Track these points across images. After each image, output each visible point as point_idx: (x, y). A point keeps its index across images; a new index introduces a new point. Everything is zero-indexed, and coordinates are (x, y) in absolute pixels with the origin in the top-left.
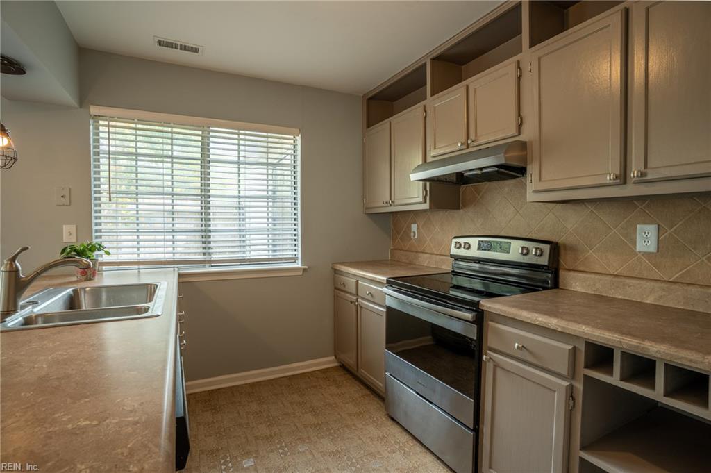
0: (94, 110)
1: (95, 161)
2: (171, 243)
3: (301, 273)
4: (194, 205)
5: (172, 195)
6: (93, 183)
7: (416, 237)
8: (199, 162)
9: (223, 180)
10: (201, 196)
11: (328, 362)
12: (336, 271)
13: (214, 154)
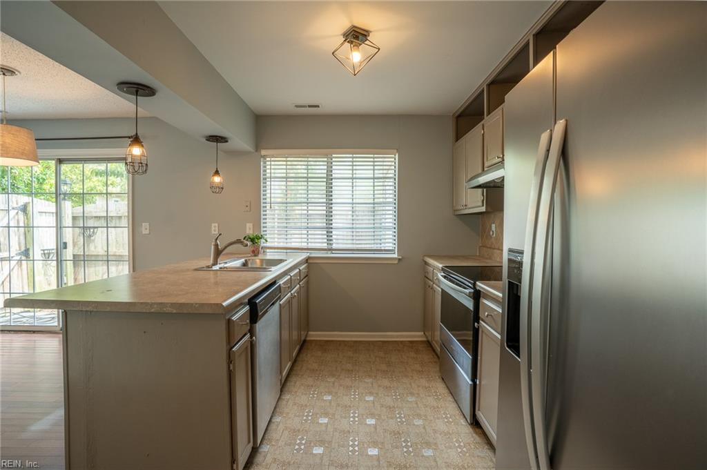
0: (263, 152)
1: (264, 183)
2: (306, 236)
3: (396, 262)
4: (322, 210)
5: (308, 203)
6: (262, 197)
7: (494, 235)
8: (325, 180)
9: (341, 190)
10: (327, 203)
11: (417, 336)
12: (426, 263)
13: (336, 174)
